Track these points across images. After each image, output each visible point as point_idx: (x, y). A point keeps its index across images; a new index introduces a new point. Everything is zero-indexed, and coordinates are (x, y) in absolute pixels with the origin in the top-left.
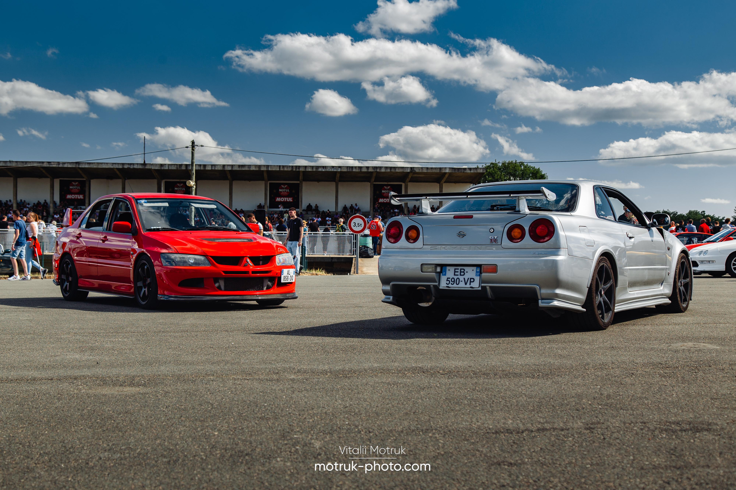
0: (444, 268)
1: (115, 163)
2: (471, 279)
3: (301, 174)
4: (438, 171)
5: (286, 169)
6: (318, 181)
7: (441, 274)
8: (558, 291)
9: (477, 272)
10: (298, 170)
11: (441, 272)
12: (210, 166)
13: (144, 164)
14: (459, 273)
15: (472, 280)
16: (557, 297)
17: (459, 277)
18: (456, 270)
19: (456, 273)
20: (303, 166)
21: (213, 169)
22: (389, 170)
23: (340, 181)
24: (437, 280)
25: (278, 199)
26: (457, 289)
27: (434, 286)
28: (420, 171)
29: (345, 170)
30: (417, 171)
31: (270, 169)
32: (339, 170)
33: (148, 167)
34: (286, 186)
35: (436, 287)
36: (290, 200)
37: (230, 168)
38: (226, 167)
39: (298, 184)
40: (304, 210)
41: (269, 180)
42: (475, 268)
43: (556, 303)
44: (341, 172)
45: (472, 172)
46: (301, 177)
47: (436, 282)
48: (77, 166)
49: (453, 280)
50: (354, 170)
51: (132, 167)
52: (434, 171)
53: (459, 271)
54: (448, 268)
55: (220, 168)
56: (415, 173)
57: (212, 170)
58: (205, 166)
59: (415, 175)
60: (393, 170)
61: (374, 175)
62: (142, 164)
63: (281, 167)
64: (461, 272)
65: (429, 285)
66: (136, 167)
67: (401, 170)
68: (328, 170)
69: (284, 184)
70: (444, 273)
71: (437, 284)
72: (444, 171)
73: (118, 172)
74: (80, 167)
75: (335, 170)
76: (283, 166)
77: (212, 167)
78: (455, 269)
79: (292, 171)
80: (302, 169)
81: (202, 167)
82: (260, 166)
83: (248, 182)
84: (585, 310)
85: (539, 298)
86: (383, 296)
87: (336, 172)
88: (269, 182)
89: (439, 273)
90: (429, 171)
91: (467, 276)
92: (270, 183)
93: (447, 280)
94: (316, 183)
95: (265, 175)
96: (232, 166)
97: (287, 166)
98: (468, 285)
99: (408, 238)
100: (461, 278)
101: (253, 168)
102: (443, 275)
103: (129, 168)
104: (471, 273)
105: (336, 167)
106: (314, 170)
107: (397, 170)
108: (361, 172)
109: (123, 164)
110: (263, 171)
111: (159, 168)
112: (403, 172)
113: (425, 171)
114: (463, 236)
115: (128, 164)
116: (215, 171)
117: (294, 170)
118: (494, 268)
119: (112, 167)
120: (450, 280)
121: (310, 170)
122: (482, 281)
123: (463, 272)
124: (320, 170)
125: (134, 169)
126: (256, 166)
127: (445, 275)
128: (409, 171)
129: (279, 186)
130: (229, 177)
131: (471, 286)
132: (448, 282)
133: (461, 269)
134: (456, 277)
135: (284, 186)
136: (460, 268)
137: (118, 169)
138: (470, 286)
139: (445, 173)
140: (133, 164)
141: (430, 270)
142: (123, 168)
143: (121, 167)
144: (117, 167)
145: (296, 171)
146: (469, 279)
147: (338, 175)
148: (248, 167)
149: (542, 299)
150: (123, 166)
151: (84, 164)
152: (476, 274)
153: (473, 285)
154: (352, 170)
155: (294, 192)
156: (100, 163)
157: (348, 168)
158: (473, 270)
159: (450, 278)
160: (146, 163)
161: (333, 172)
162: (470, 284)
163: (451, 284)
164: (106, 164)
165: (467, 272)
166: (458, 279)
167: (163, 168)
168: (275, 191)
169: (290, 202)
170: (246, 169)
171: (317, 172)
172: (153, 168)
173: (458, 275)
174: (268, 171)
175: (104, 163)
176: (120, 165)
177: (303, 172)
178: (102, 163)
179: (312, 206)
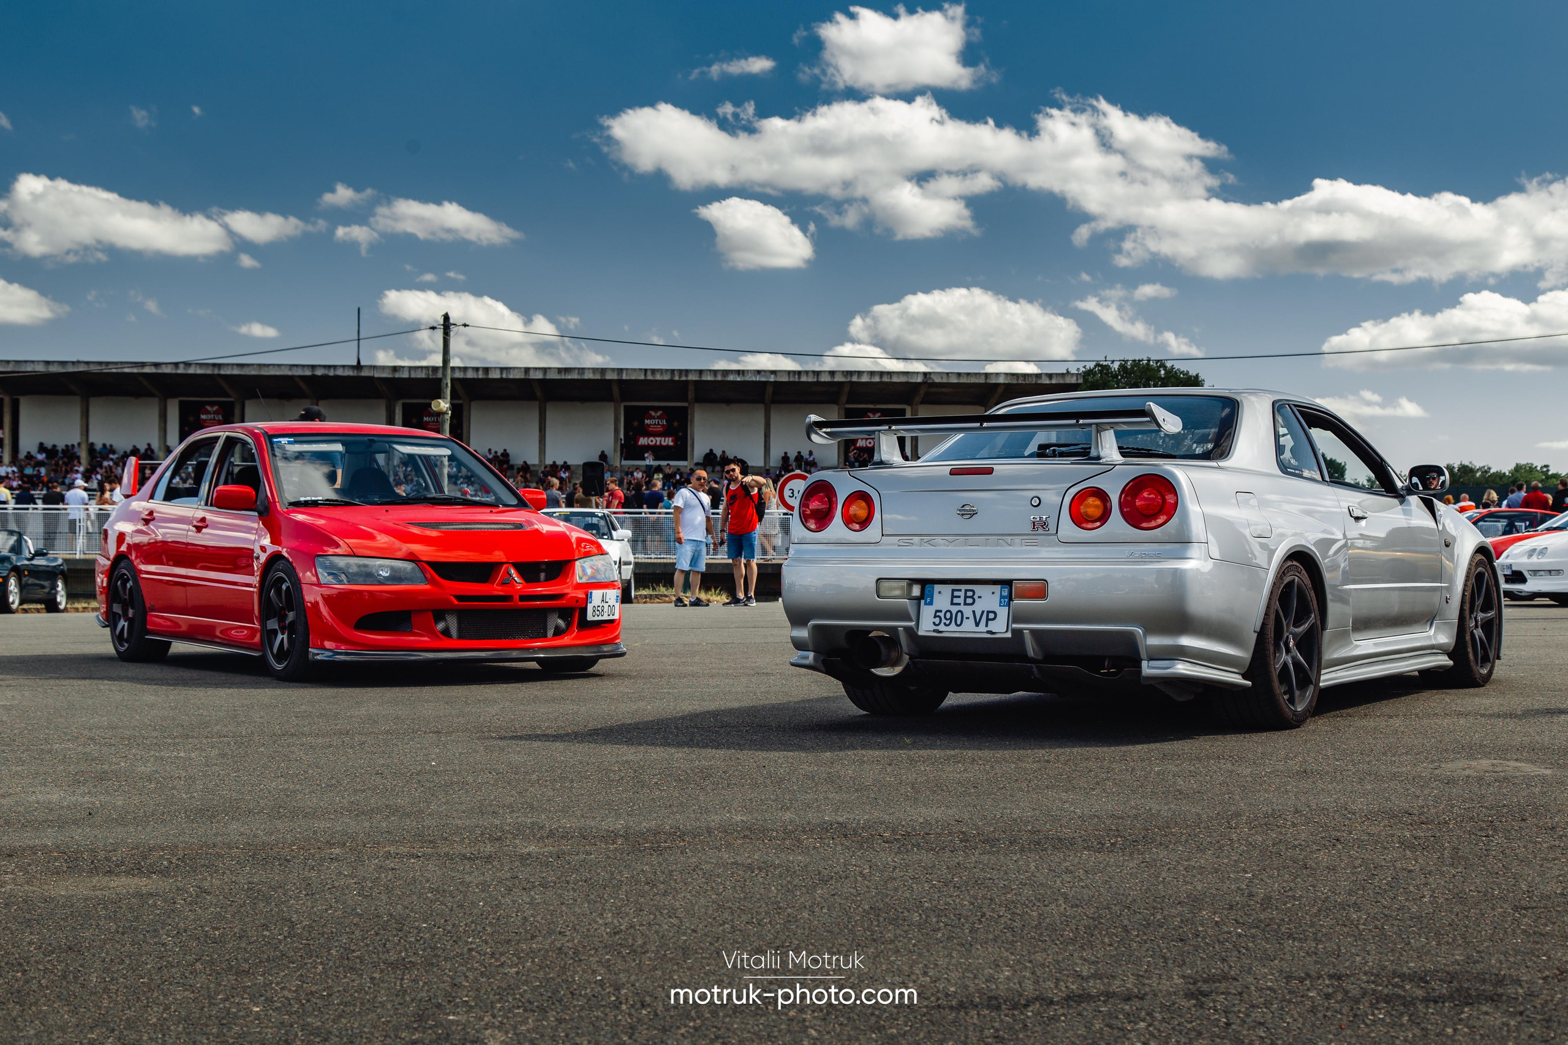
0: (928, 587)
1: (297, 366)
2: (988, 612)
3: (691, 388)
4: (980, 381)
5: (658, 377)
6: (728, 401)
7: (923, 602)
8: (1186, 641)
9: (1002, 597)
10: (684, 378)
11: (922, 596)
12: (498, 372)
13: (359, 366)
14: (961, 600)
15: (990, 617)
16: (1182, 653)
17: (962, 608)
18: (956, 594)
19: (956, 600)
20: (695, 371)
21: (504, 376)
22: (877, 379)
23: (774, 402)
24: (913, 616)
25: (643, 441)
26: (957, 635)
27: (906, 629)
28: (943, 379)
29: (785, 379)
30: (937, 379)
31: (624, 377)
32: (772, 378)
33: (364, 373)
34: (659, 414)
35: (911, 632)
36: (668, 441)
37: (539, 376)
38: (531, 372)
39: (685, 409)
40: (697, 462)
41: (623, 400)
42: (997, 588)
43: (1182, 668)
44: (776, 384)
45: (1054, 382)
46: (691, 395)
47: (911, 620)
48: (216, 372)
49: (948, 615)
50: (803, 379)
51: (331, 373)
52: (973, 380)
53: (962, 594)
54: (937, 588)
55: (519, 375)
56: (934, 384)
57: (502, 378)
58: (486, 370)
59: (934, 390)
60: (885, 380)
61: (846, 389)
62: (352, 367)
63: (649, 373)
64: (966, 597)
65: (895, 628)
66: (340, 372)
67: (903, 379)
68: (748, 378)
69: (656, 409)
70: (928, 600)
71: (912, 624)
72: (991, 382)
73: (302, 384)
74: (222, 372)
75: (763, 379)
76: (653, 371)
77: (502, 374)
78: (953, 591)
79: (672, 380)
80: (692, 377)
81: (480, 372)
82: (603, 371)
83: (578, 405)
84: (1249, 683)
85: (1143, 655)
86: (794, 653)
87: (765, 383)
88: (623, 405)
89: (919, 599)
90: (963, 380)
91: (979, 607)
92: (625, 407)
93: (935, 617)
94: (724, 406)
95: (615, 389)
96: (545, 370)
97: (661, 371)
99: (847, 521)
100: (967, 611)
101: (589, 376)
102: (926, 604)
103: (325, 377)
104: (989, 599)
105: (765, 372)
106: (719, 378)
107: (894, 380)
108: (818, 384)
110: (610, 381)
111: (390, 376)
112: (907, 383)
113: (954, 379)
114: (972, 516)
115: (325, 367)
116: (508, 380)
117: (677, 378)
118: (1039, 589)
119: (290, 373)
121: (709, 378)
122: (1013, 618)
123: (972, 597)
124: (731, 378)
125: (337, 377)
126: (595, 370)
127: (931, 603)
128: (919, 379)
129: (644, 412)
130: (539, 394)
131: (989, 629)
132: (937, 620)
133: (966, 591)
134: (954, 609)
135: (656, 412)
136: (963, 587)
137: (302, 377)
138: (986, 629)
139: (995, 386)
140: (335, 367)
141: (897, 593)
142: (314, 376)
143: (308, 373)
144: (300, 372)
145: (679, 381)
146: (985, 613)
147: (770, 390)
148: (579, 374)
149: (1151, 659)
150: (313, 371)
151: (230, 367)
152: (1001, 602)
153: (994, 626)
154: (799, 378)
155: (676, 424)
156: (265, 365)
157: (791, 375)
158: (993, 593)
159: (941, 611)
160: (362, 363)
161: (760, 382)
162: (987, 626)
163: (945, 624)
164: (276, 368)
165: (980, 597)
166: (959, 614)
167: (397, 375)
168: (636, 424)
169: (668, 446)
170: (575, 376)
171: (724, 383)
172: (376, 375)
173: (959, 604)
174: (620, 382)
175: (274, 365)
176: (306, 369)
177: (695, 382)
178: (269, 365)
179: (715, 455)
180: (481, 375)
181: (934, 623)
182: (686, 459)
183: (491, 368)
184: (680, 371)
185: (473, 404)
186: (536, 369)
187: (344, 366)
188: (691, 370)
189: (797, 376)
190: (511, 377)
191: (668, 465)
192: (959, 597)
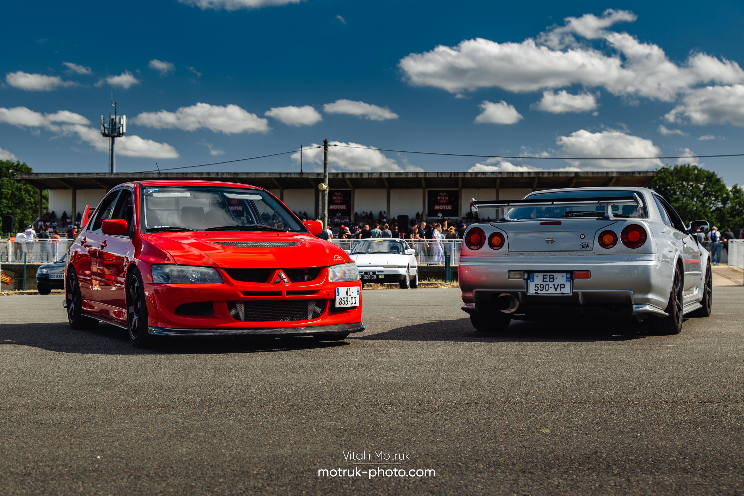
0: (531, 274)
1: (273, 173)
2: (561, 285)
3: (460, 181)
4: (605, 175)
5: (444, 176)
6: (478, 187)
7: (529, 281)
8: (650, 296)
9: (567, 278)
10: (456, 176)
11: (529, 278)
12: (367, 175)
13: (302, 173)
14: (548, 280)
15: (562, 286)
16: (647, 301)
17: (548, 283)
18: (545, 277)
19: (545, 280)
20: (462, 173)
21: (370, 176)
22: (551, 175)
23: (501, 187)
24: (525, 287)
25: (437, 207)
26: (546, 295)
27: (522, 292)
28: (586, 175)
29: (506, 176)
30: (582, 175)
31: (427, 176)
32: (500, 176)
33: (304, 176)
34: (445, 194)
35: (524, 294)
36: (449, 207)
37: (387, 176)
38: (383, 175)
39: (457, 191)
40: (463, 218)
41: (427, 188)
42: (565, 274)
43: (648, 308)
44: (501, 178)
45: (641, 175)
46: (460, 184)
47: (524, 288)
48: (236, 176)
49: (542, 286)
50: (515, 176)
51: (289, 176)
52: (600, 175)
53: (548, 277)
54: (536, 274)
55: (377, 176)
56: (580, 178)
57: (369, 178)
58: (361, 174)
59: (580, 180)
60: (556, 175)
61: (536, 180)
62: (298, 173)
63: (439, 174)
64: (550, 278)
65: (517, 292)
66: (293, 176)
67: (564, 175)
68: (487, 176)
69: (443, 192)
70: (532, 280)
71: (525, 290)
72: (610, 175)
73: (275, 182)
74: (238, 177)
75: (495, 176)
76: (442, 173)
77: (369, 175)
78: (544, 275)
79: (450, 177)
80: (460, 176)
81: (359, 175)
82: (417, 174)
83: (406, 190)
84: (667, 314)
85: (633, 302)
86: (463, 304)
87: (496, 178)
88: (427, 190)
89: (527, 280)
90: (595, 175)
91: (556, 282)
92: (429, 191)
93: (535, 287)
94: (476, 190)
95: (423, 182)
96: (389, 174)
97: (445, 173)
98: (558, 291)
99: (492, 245)
100: (551, 284)
101: (410, 176)
102: (531, 281)
103: (286, 178)
104: (561, 279)
105: (496, 173)
106: (474, 176)
107: (561, 175)
108: (522, 178)
109: (280, 174)
110: (421, 178)
111: (316, 177)
112: (567, 177)
113: (590, 175)
114: (552, 242)
115: (286, 173)
116: (372, 179)
117: (453, 176)
118: (587, 274)
119: (270, 177)
120: (539, 286)
121: (469, 176)
122: (572, 287)
123: (553, 278)
124: (479, 176)
125: (291, 178)
126: (413, 173)
127: (533, 281)
128: (573, 175)
129: (438, 193)
130: (386, 185)
131: (562, 292)
132: (537, 288)
133: (550, 275)
134: (545, 284)
135: (443, 193)
136: (548, 274)
137: (275, 179)
138: (560, 292)
139: (612, 178)
140: (290, 173)
141: (517, 276)
142: (280, 178)
143: (278, 176)
144: (274, 176)
145: (454, 178)
146: (559, 285)
147: (498, 181)
148: (405, 175)
149: (636, 304)
150: (280, 176)
151: (242, 174)
152: (566, 280)
153: (563, 291)
154: (513, 175)
155: (453, 199)
156: (258, 173)
157: (509, 174)
158: (563, 276)
159: (538, 284)
160: (303, 172)
161: (494, 178)
162: (560, 290)
163: (540, 290)
164: (263, 174)
165: (556, 278)
166: (547, 286)
167: (319, 177)
168: (433, 199)
169: (449, 209)
170: (404, 176)
171: (476, 179)
172: (310, 177)
173: (547, 281)
174: (426, 179)
175: (262, 173)
176: (277, 174)
177: (462, 178)
178: (260, 173)
179: (472, 214)
180: (359, 176)
181: (535, 290)
182: (457, 216)
183: (364, 173)
184: (455, 173)
185: (356, 191)
186: (385, 173)
187: (294, 173)
188: (460, 173)
189: (512, 175)
190: (373, 177)
191: (449, 219)
192: (547, 278)
